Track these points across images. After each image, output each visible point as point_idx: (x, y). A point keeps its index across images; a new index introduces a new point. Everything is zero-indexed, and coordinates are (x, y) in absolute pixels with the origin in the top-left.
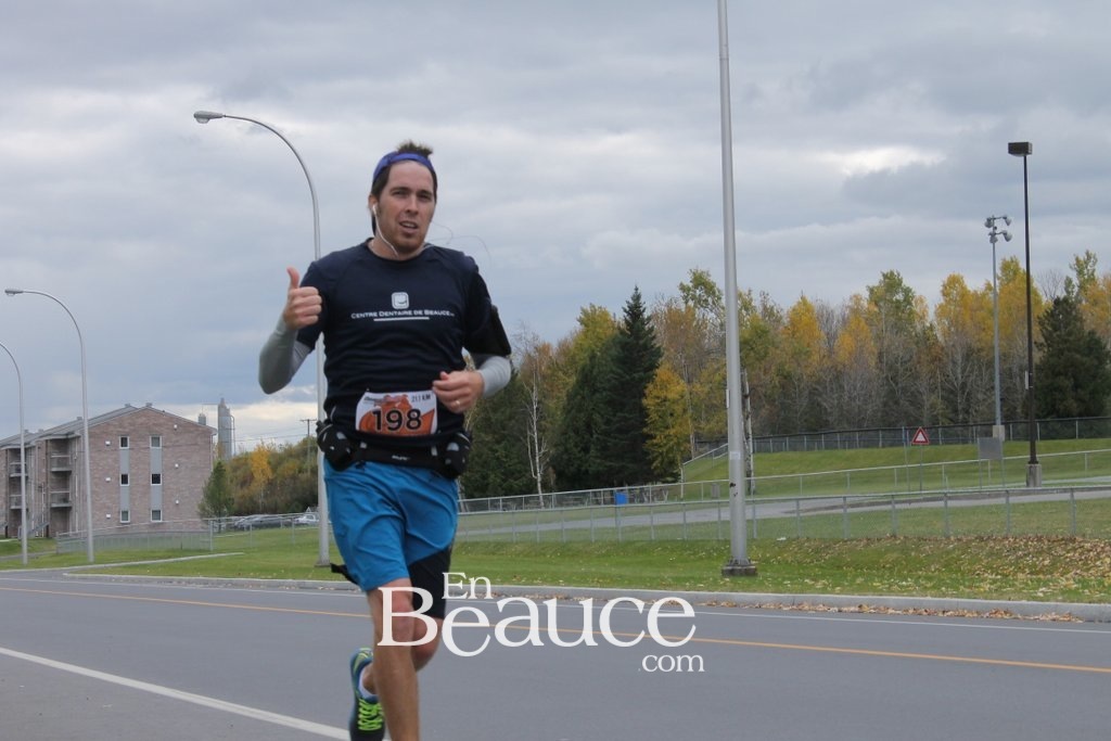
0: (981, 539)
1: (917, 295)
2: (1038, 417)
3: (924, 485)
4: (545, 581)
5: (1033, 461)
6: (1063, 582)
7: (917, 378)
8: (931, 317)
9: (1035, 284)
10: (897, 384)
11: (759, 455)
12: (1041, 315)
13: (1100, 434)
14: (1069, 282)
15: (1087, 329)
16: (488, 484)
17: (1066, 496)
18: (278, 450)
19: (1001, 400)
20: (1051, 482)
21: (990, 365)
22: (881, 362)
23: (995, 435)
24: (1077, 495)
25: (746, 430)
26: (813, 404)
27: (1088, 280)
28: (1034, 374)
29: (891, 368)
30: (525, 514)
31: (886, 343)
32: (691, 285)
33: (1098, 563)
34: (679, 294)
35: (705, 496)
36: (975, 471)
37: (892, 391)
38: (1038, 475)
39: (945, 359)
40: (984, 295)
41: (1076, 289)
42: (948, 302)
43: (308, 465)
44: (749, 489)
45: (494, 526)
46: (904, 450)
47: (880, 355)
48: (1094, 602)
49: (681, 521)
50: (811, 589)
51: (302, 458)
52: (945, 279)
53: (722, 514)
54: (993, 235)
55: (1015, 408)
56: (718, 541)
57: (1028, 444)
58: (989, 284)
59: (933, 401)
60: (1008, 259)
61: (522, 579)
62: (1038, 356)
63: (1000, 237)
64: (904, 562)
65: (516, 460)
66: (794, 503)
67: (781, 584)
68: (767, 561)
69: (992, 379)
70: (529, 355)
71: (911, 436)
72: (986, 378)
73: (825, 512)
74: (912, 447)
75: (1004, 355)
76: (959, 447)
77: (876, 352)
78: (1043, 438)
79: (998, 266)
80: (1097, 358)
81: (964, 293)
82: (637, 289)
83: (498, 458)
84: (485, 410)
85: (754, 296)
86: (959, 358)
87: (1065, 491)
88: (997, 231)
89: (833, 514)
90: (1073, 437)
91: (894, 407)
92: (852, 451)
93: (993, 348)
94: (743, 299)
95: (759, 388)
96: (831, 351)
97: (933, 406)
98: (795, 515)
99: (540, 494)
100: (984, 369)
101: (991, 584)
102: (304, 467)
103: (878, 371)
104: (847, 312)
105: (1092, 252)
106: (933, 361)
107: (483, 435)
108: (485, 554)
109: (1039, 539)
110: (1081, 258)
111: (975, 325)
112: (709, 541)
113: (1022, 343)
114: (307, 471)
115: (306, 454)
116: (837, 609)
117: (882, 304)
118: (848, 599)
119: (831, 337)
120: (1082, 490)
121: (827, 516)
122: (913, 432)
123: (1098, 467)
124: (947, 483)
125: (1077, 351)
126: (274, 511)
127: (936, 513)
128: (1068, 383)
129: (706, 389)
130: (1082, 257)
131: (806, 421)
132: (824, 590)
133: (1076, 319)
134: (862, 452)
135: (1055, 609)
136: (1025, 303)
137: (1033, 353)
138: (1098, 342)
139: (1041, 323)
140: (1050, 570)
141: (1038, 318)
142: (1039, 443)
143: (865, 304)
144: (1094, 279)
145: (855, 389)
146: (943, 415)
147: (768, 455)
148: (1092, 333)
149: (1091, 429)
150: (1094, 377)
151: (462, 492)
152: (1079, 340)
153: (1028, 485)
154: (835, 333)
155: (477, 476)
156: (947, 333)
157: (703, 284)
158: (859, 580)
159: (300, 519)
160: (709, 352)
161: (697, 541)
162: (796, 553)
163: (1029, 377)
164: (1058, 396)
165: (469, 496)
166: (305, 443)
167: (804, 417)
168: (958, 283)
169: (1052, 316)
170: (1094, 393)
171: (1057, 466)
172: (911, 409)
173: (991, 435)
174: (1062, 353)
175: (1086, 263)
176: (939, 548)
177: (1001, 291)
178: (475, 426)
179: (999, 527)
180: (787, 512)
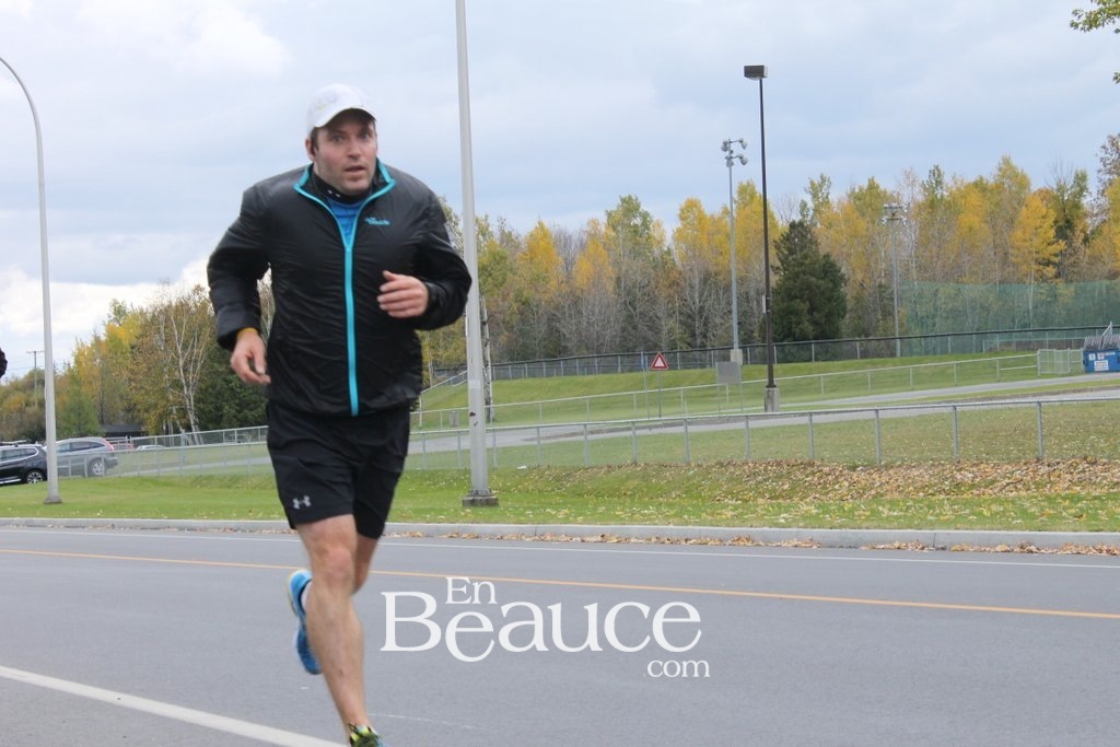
0: (722, 465)
1: (655, 219)
2: (775, 340)
3: (663, 411)
5: (771, 385)
6: (803, 507)
7: (654, 303)
8: (669, 241)
9: (772, 207)
10: (635, 309)
11: (498, 382)
12: (777, 238)
13: (835, 357)
14: (804, 206)
15: (822, 252)
16: (222, 416)
17: (805, 420)
19: (739, 323)
20: (788, 405)
21: (728, 288)
22: (619, 287)
23: (732, 359)
24: (816, 419)
25: (484, 358)
26: (552, 329)
27: (822, 204)
28: (770, 298)
29: (628, 294)
30: (238, 447)
31: (624, 268)
33: (837, 487)
35: (445, 425)
36: (715, 396)
37: (631, 317)
38: (776, 399)
39: (682, 283)
40: (721, 219)
41: (811, 212)
42: (685, 226)
43: (35, 397)
44: (488, 417)
45: (229, 459)
46: (644, 375)
47: (618, 279)
48: (835, 528)
49: (421, 451)
50: (552, 519)
51: (28, 392)
52: (683, 203)
53: (462, 444)
54: (729, 159)
55: (753, 332)
56: (459, 471)
57: (766, 367)
58: (726, 208)
59: (670, 326)
60: (745, 183)
61: (258, 513)
62: (774, 279)
63: (736, 161)
64: (645, 490)
65: (251, 391)
66: (535, 430)
67: (522, 514)
68: (508, 490)
69: (729, 303)
71: (650, 362)
72: (723, 303)
73: (563, 439)
74: (650, 373)
75: (741, 279)
76: (698, 371)
77: (614, 276)
78: (782, 361)
79: (735, 189)
80: (832, 281)
81: (701, 217)
83: (232, 389)
85: (490, 221)
86: (697, 281)
87: (803, 414)
88: (733, 155)
89: (574, 442)
90: (809, 360)
91: (633, 332)
92: (591, 377)
93: (730, 272)
94: (480, 225)
95: (497, 315)
96: (569, 277)
97: (670, 331)
98: (535, 443)
100: (721, 293)
101: (732, 510)
102: (32, 400)
103: (616, 296)
104: (585, 237)
105: (826, 175)
106: (671, 286)
107: (216, 365)
108: (221, 487)
109: (779, 464)
110: (816, 182)
111: (712, 249)
112: (448, 471)
113: (759, 267)
114: (34, 404)
115: (33, 387)
116: (579, 539)
117: (619, 228)
118: (590, 529)
119: (569, 263)
120: (820, 413)
121: (564, 444)
122: (652, 357)
123: (833, 391)
124: (686, 408)
125: (812, 275)
127: (677, 438)
128: (805, 306)
130: (817, 180)
131: (545, 347)
132: (566, 520)
133: (811, 242)
134: (602, 377)
135: (797, 535)
136: (762, 227)
137: (770, 277)
138: (833, 265)
139: (778, 247)
140: (790, 495)
141: (775, 241)
142: (776, 366)
143: (604, 229)
144: (828, 202)
145: (593, 314)
146: (681, 340)
147: (506, 382)
148: (827, 256)
149: (827, 352)
150: (829, 300)
151: (196, 423)
152: (815, 263)
153: (766, 409)
154: (573, 260)
155: (211, 407)
156: (684, 257)
158: (601, 509)
161: (437, 471)
162: (537, 481)
163: (767, 301)
164: (794, 319)
165: (203, 428)
166: (31, 375)
167: (544, 343)
168: (696, 206)
169: (788, 240)
170: (829, 315)
171: (794, 390)
172: (650, 333)
173: (729, 359)
174: (798, 277)
175: (821, 186)
176: (679, 474)
177: (738, 214)
178: (209, 356)
179: (738, 452)
180: (527, 440)
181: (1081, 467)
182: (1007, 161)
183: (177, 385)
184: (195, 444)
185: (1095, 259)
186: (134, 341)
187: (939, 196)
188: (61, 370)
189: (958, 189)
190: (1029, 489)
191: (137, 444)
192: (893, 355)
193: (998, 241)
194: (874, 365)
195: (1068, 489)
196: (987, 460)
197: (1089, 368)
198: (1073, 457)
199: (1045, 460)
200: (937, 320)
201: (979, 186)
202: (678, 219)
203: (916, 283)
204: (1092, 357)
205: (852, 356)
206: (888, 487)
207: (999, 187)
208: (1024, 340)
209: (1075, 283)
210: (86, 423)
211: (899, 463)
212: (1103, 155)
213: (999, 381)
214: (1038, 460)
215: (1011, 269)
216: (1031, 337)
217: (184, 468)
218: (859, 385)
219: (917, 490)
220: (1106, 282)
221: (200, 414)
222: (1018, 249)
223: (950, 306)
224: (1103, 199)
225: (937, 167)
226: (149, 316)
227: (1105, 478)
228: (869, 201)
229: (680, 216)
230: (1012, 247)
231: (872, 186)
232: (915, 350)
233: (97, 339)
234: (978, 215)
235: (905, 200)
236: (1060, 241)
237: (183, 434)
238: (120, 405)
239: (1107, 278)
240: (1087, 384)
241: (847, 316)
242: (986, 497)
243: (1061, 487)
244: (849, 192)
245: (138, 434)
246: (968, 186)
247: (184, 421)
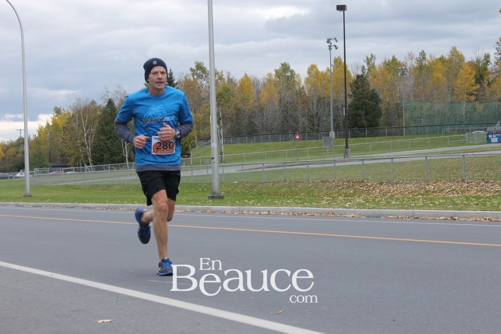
0: (323, 182)
1: (296, 73)
2: (349, 127)
3: (299, 159)
4: (128, 202)
5: (347, 147)
6: (358, 200)
7: (296, 110)
8: (303, 83)
9: (349, 69)
10: (287, 113)
11: (226, 145)
12: (351, 82)
13: (376, 135)
14: (363, 68)
15: (371, 88)
16: (103, 159)
17: (360, 163)
18: (7, 144)
19: (334, 120)
20: (354, 156)
21: (329, 104)
22: (280, 103)
23: (330, 136)
24: (365, 162)
25: (220, 134)
26: (250, 122)
27: (372, 67)
28: (347, 109)
29: (284, 106)
30: (121, 172)
31: (283, 95)
32: (195, 68)
33: (374, 192)
34: (190, 72)
35: (202, 163)
36: (322, 152)
37: (285, 116)
38: (349, 153)
39: (309, 102)
40: (326, 73)
41: (367, 71)
42: (310, 77)
43: (20, 150)
44: (221, 160)
45: (106, 178)
46: (290, 142)
47: (280, 100)
48: (370, 209)
49: (191, 175)
50: (247, 204)
51: (17, 147)
52: (309, 66)
53: (209, 172)
54: (330, 47)
55: (340, 124)
56: (207, 184)
57: (345, 139)
58: (328, 69)
59: (303, 121)
60: (337, 57)
61: (118, 201)
62: (349, 101)
63: (333, 48)
64: (289, 193)
65: (116, 148)
66: (241, 166)
67: (234, 202)
68: (228, 192)
69: (330, 111)
70: (122, 100)
71: (294, 136)
72: (327, 111)
73: (254, 170)
74: (293, 142)
75: (335, 100)
76: (315, 141)
77: (278, 99)
78: (352, 137)
79: (332, 60)
80: (376, 101)
81: (317, 72)
82: (171, 70)
83: (108, 147)
84: (102, 125)
85: (224, 73)
86: (315, 101)
87: (360, 160)
88: (332, 45)
89: (259, 171)
90: (365, 137)
91: (287, 123)
92: (268, 143)
93: (330, 97)
94: (219, 75)
95: (226, 115)
96: (258, 98)
97: (303, 123)
98: (241, 172)
99: (127, 163)
100: (326, 106)
101: (326, 201)
102: (19, 151)
103: (279, 108)
104: (266, 81)
105: (373, 54)
106: (304, 103)
107: (101, 136)
108: (102, 190)
109: (349, 182)
110: (369, 57)
111: (322, 87)
112: (203, 184)
113: (342, 95)
114: (20, 153)
115: (19, 145)
116: (258, 213)
117: (281, 77)
118: (264, 209)
119: (258, 92)
120: (368, 160)
121: (256, 172)
122: (294, 135)
123: (375, 150)
124: (309, 157)
125: (367, 99)
126: (5, 171)
127: (303, 170)
128: (363, 113)
129: (202, 116)
130: (369, 56)
131: (247, 130)
132: (253, 205)
133: (366, 84)
134: (272, 143)
135: (354, 212)
136: (344, 77)
137: (347, 99)
138: (376, 94)
139: (351, 86)
140: (353, 195)
141: (350, 84)
142: (349, 139)
143: (274, 77)
144: (374, 66)
145: (269, 115)
146: (308, 127)
147: (230, 145)
148: (373, 90)
149: (373, 133)
150: (374, 110)
151: (92, 162)
152: (368, 93)
153: (344, 157)
154: (260, 91)
156: (310, 91)
157: (201, 68)
158: (269, 200)
159: (17, 175)
160: (204, 99)
161: (198, 184)
162: (242, 188)
163: (346, 110)
164: (358, 118)
165: (95, 164)
166: (19, 140)
167: (246, 128)
168: (315, 67)
169: (356, 83)
170: (374, 117)
171: (357, 150)
172: (294, 124)
173: (329, 136)
174: (360, 99)
175: (371, 59)
176: (304, 186)
177: (333, 71)
178: (98, 132)
179: (331, 176)
180: (238, 171)
181: (481, 184)
182: (454, 49)
183: (83, 145)
184: (91, 171)
185: (493, 93)
186: (65, 126)
187: (424, 64)
188: (32, 138)
189: (432, 61)
190: (458, 194)
191: (66, 171)
192: (402, 135)
193: (450, 84)
194: (393, 139)
195: (475, 193)
196: (441, 180)
197: (489, 141)
198: (478, 179)
199: (466, 181)
200: (422, 119)
201: (442, 59)
202: (307, 73)
203: (413, 103)
204: (490, 136)
205: (384, 135)
206: (396, 192)
207: (451, 60)
208: (461, 128)
209: (484, 103)
210: (43, 161)
211: (402, 181)
212: (497, 47)
213: (449, 146)
214: (463, 181)
215: (455, 97)
216: (463, 127)
217: (86, 181)
218: (387, 148)
219: (409, 194)
220: (497, 103)
221: (94, 158)
222: (459, 88)
223: (428, 113)
224: (497, 66)
225: (423, 51)
226: (71, 114)
227: (492, 189)
228: (393, 65)
229: (308, 72)
230: (456, 87)
231: (394, 59)
232: (412, 132)
233: (48, 124)
234: (441, 73)
235: (408, 66)
236: (477, 85)
237: (86, 167)
238: (58, 154)
239: (498, 101)
240: (488, 148)
241: (382, 117)
242: (440, 197)
243: (473, 193)
244: (384, 62)
245: (66, 167)
246: (437, 59)
247: (86, 161)
